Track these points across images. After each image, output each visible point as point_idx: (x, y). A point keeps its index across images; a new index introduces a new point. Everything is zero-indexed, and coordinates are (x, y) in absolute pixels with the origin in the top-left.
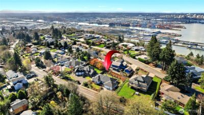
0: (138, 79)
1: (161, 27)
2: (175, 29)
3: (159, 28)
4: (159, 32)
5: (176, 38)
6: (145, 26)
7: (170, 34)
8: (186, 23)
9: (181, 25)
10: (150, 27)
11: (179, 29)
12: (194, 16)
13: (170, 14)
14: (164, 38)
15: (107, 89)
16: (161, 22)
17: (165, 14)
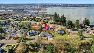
0: (60, 30)
1: (38, 10)
2: (44, 10)
3: (37, 10)
4: (38, 12)
5: (46, 14)
6: (31, 10)
7: (43, 12)
8: (46, 7)
9: (45, 8)
10: (33, 10)
11: (45, 10)
12: (48, 5)
13: (39, 4)
14: (42, 14)
15: (50, 37)
16: (37, 8)
17: (37, 4)
